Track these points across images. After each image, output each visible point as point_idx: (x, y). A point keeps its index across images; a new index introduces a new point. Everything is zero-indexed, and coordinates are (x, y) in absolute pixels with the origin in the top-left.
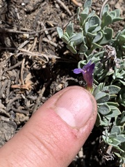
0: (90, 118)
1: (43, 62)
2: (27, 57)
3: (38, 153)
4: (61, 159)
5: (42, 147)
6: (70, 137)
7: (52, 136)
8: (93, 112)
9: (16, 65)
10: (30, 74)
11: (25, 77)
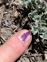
0: (29, 40)
1: (20, 6)
2: (15, 5)
3: (10, 50)
4: (18, 53)
5: (12, 48)
6: (22, 46)
7: (16, 45)
8: (30, 38)
9: (11, 8)
10: (17, 11)
11: (15, 12)
